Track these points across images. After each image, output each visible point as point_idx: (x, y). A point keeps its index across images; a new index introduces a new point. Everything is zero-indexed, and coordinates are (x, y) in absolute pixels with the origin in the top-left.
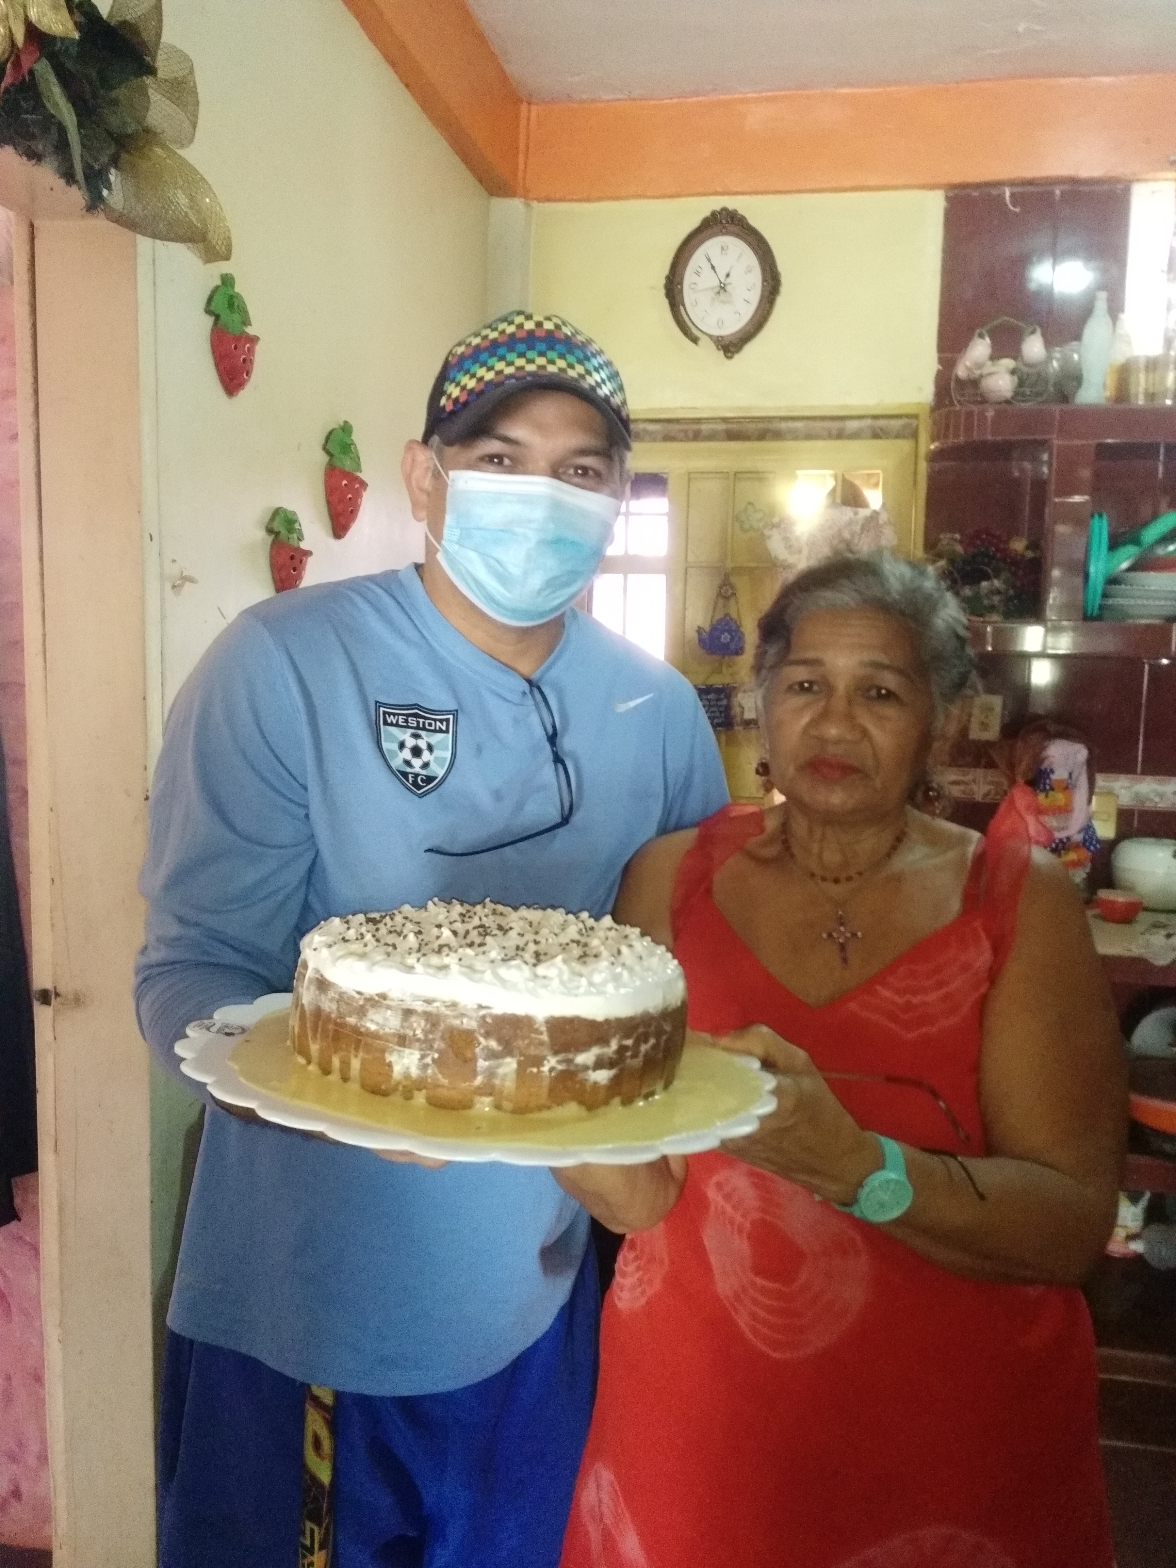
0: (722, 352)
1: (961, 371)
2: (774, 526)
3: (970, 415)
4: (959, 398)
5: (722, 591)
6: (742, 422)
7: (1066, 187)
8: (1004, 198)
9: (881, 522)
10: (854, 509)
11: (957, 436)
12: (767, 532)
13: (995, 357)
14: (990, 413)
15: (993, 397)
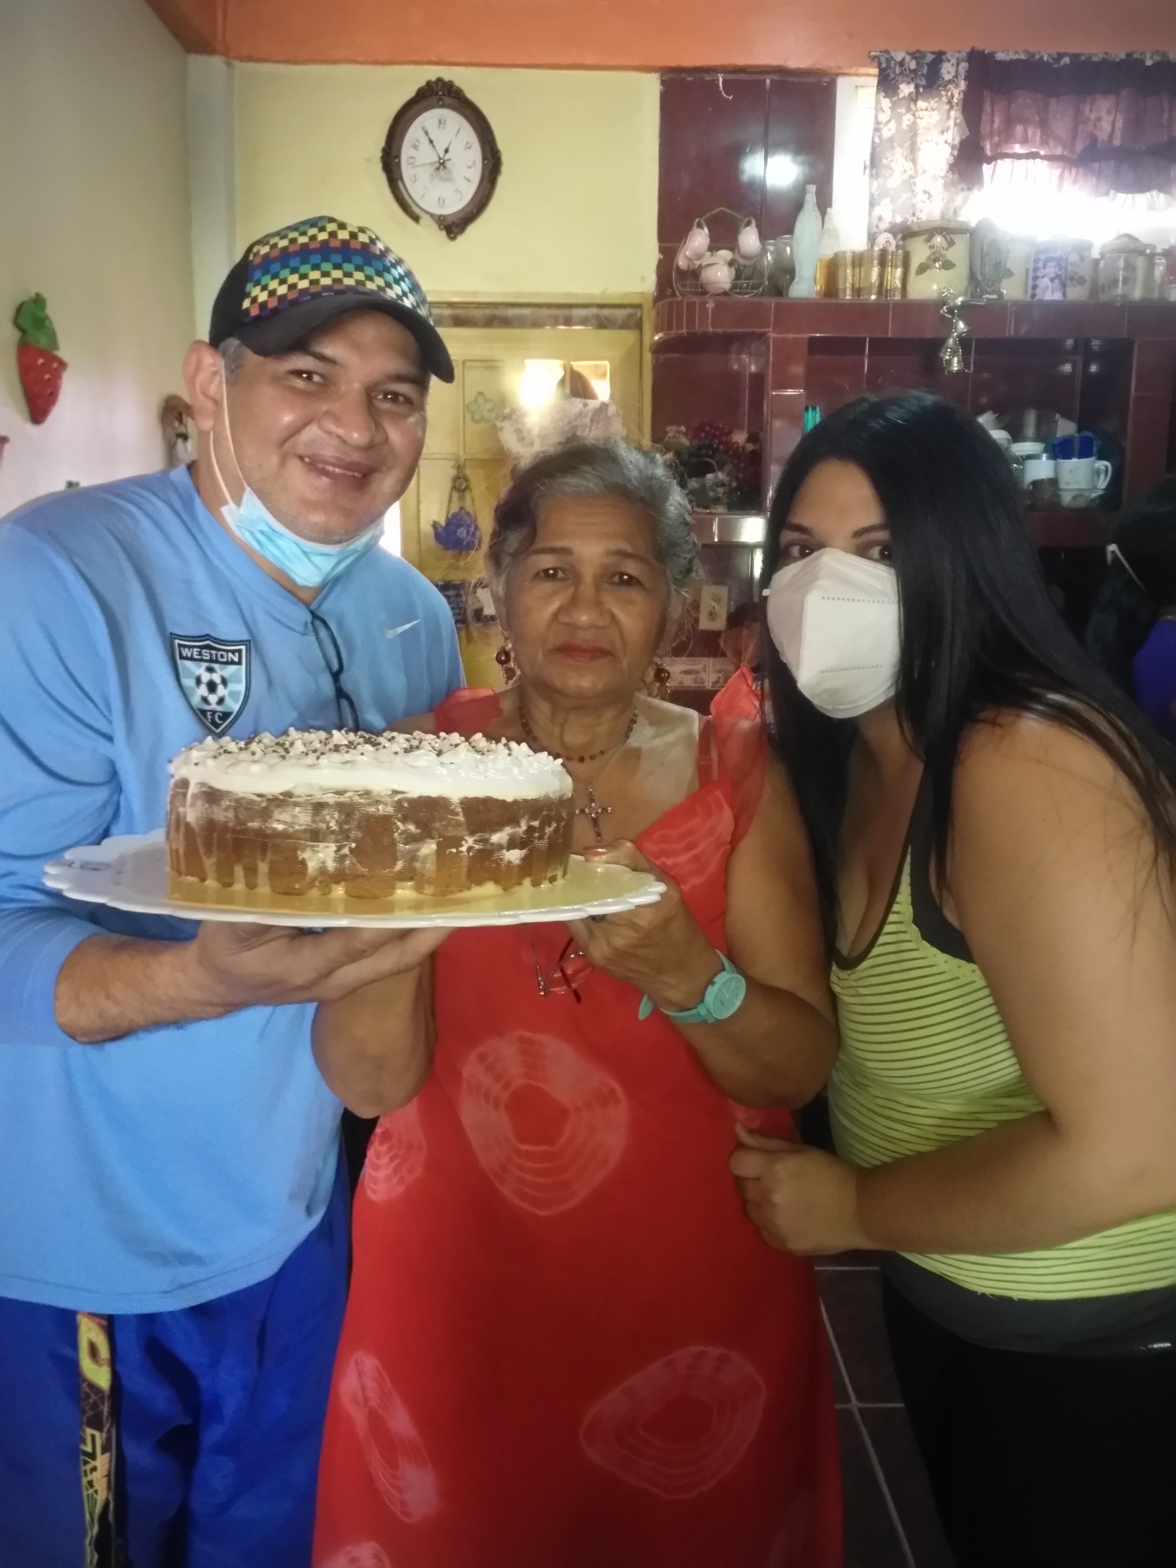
0: (444, 233)
1: (681, 262)
2: (507, 417)
3: (691, 306)
4: (680, 288)
5: (456, 484)
6: (468, 307)
7: (776, 77)
8: (718, 85)
9: (610, 414)
10: (584, 400)
11: (680, 327)
12: (499, 424)
13: (713, 248)
14: (710, 305)
15: (712, 289)
